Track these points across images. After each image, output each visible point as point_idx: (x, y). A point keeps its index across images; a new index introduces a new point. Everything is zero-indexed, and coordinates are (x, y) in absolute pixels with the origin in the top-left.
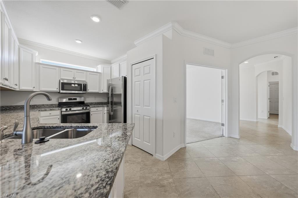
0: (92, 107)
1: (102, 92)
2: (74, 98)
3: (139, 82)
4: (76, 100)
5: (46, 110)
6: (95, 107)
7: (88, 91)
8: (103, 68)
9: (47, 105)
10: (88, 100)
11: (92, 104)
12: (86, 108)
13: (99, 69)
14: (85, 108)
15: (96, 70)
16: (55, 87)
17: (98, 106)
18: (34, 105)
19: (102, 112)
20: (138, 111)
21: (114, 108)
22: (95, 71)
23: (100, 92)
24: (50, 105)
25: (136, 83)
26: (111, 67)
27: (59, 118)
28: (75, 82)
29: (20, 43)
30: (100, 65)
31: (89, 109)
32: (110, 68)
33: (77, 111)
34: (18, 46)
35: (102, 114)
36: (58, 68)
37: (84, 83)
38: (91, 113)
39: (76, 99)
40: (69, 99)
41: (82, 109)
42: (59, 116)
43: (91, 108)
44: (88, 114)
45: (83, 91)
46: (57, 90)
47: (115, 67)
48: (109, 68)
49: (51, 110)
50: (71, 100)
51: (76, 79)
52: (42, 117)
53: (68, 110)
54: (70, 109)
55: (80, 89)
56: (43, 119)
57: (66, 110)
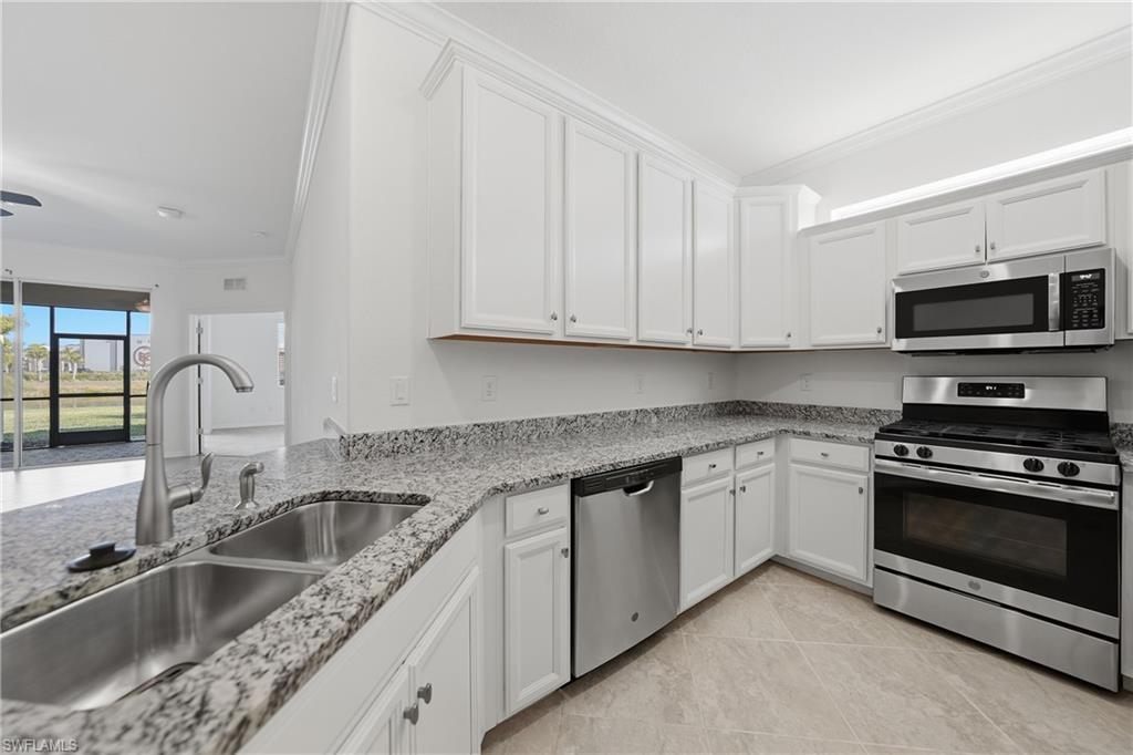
2: (1002, 386)
4: (1022, 396)
5: (807, 434)
9: (855, 412)
12: (1070, 469)
16: (871, 323)
18: (810, 406)
24: (864, 410)
27: (863, 485)
37: (1072, 269)
39: (1018, 391)
40: (964, 390)
41: (1022, 470)
45: (1065, 324)
46: (882, 338)
49: (827, 436)
50: (974, 395)
51: (1003, 252)
52: (794, 461)
53: (913, 455)
54: (924, 453)
55: (1030, 321)
56: (801, 473)
57: (901, 451)
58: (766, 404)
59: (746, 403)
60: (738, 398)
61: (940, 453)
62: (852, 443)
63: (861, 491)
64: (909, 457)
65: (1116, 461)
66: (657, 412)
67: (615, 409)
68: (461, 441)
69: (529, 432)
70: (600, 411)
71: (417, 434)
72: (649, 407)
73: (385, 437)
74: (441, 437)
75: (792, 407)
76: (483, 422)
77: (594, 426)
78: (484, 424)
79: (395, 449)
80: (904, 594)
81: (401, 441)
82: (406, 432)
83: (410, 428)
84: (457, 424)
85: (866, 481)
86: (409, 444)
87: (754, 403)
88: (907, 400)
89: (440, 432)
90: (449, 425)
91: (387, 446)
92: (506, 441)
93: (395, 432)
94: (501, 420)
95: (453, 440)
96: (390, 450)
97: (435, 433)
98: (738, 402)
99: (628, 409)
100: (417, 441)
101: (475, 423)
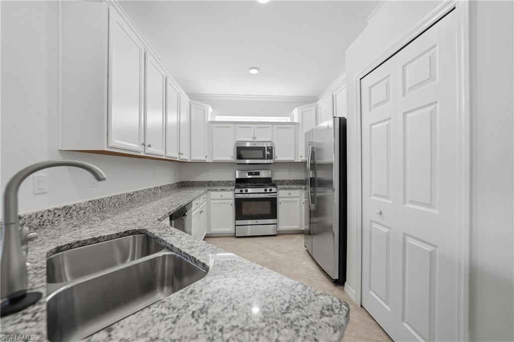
0: (281, 189)
1: (300, 161)
2: (256, 172)
3: (386, 123)
4: (259, 175)
5: (216, 190)
6: (285, 189)
7: (276, 159)
8: (302, 112)
9: (223, 182)
10: (279, 176)
11: (283, 182)
12: (271, 190)
13: (296, 115)
14: (268, 189)
15: (291, 120)
16: (229, 155)
17: (291, 187)
19: (299, 199)
20: (381, 213)
21: (318, 194)
22: (289, 121)
23: (296, 161)
25: (374, 127)
26: (316, 108)
27: (232, 203)
28: (255, 145)
29: (190, 99)
30: (296, 109)
31: (276, 193)
32: (314, 111)
33: (256, 195)
34: (189, 102)
35: (298, 203)
36: (233, 125)
37: (268, 146)
38: (279, 200)
40: (249, 174)
41: (264, 192)
42: (232, 201)
43: (279, 189)
44: (273, 202)
45: (267, 159)
46: (232, 159)
47: (324, 105)
48: (312, 110)
49: (222, 190)
50: (251, 175)
51: (257, 139)
52: (212, 200)
53: (244, 192)
54: (246, 191)
55: (262, 157)
56: (214, 203)
57: (241, 191)
58: (194, 182)
59: (186, 182)
60: (183, 181)
61: (250, 190)
62: (229, 191)
63: (232, 205)
64: (243, 192)
65: (276, 187)
66: (161, 188)
67: (147, 188)
68: (82, 211)
69: (115, 202)
70: (142, 189)
71: (56, 211)
72: (158, 185)
73: (34, 216)
74: (71, 211)
75: (204, 182)
76: (93, 199)
77: (140, 196)
78: (94, 201)
79: (41, 223)
80: (249, 231)
81: (45, 217)
82: (49, 211)
83: (51, 207)
84: (79, 202)
85: (232, 202)
86: (51, 218)
87: (189, 182)
88: (237, 177)
89: (71, 208)
90: (74, 203)
91: (36, 222)
92: (105, 208)
93: (40, 212)
94: (102, 197)
95: (78, 212)
96: (38, 224)
97: (67, 209)
98: (183, 182)
99: (151, 187)
100: (56, 215)
101: (89, 200)
